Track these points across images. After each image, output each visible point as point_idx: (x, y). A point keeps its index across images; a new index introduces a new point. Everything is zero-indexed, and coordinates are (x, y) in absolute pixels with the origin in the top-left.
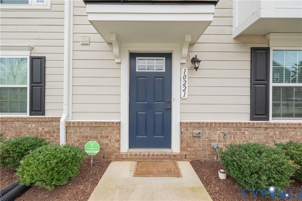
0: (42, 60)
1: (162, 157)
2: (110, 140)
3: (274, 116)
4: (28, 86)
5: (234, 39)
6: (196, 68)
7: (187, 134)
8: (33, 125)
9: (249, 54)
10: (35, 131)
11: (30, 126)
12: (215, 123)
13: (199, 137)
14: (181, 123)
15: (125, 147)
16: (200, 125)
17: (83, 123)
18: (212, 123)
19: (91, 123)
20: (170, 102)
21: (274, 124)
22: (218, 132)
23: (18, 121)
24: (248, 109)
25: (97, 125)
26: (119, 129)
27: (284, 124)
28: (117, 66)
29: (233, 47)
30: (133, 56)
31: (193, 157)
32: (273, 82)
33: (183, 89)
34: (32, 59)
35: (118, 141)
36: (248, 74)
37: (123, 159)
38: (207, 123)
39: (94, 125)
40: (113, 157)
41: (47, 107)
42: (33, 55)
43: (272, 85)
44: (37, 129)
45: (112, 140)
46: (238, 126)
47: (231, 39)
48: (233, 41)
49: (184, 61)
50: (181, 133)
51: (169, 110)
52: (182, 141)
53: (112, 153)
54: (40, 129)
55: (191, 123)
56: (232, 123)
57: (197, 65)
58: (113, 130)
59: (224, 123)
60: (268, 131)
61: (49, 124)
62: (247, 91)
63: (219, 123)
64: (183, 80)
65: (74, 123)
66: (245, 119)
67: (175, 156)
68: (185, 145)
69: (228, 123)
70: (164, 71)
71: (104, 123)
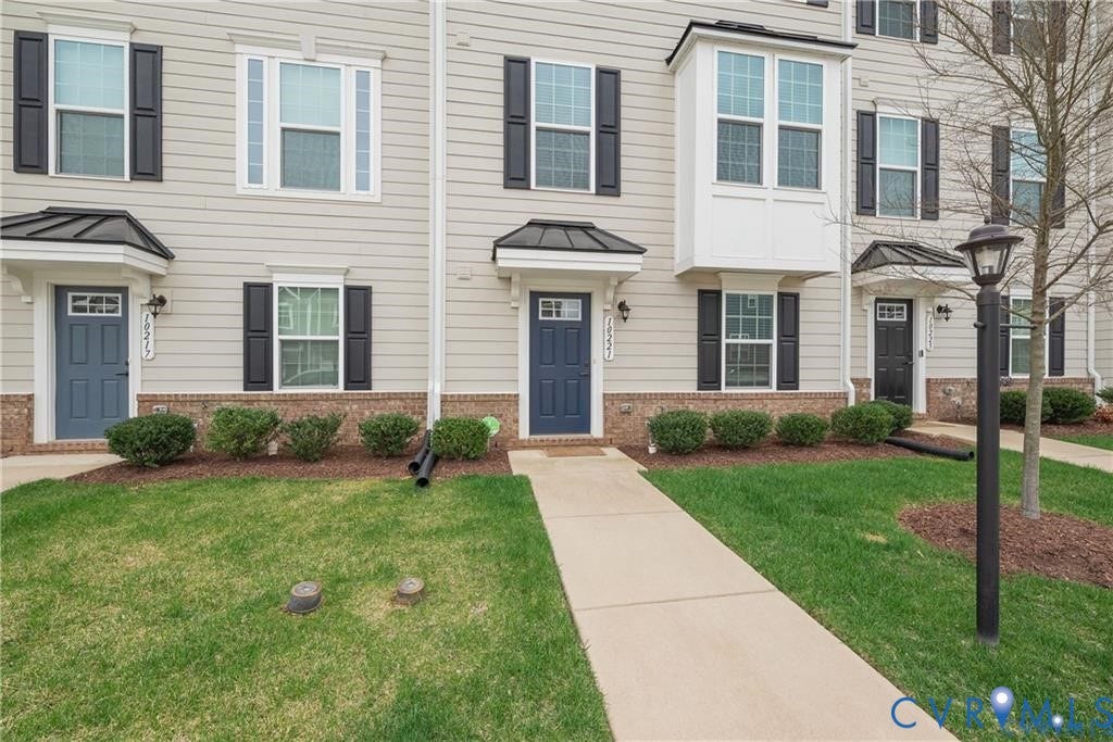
0: (366, 292)
1: (578, 443)
2: (505, 421)
3: (727, 384)
4: (341, 338)
5: (677, 276)
6: (625, 319)
7: (614, 410)
8: (355, 407)
9: (696, 299)
10: (357, 416)
11: (347, 408)
12: (650, 394)
13: (629, 413)
14: (604, 395)
15: (524, 432)
16: (630, 397)
17: (466, 396)
18: (645, 394)
19: (478, 396)
20: (588, 366)
21: (726, 395)
22: (654, 407)
23: (326, 400)
24: (694, 375)
25: (486, 399)
26: (518, 405)
27: (737, 394)
28: (513, 312)
29: (675, 289)
30: (535, 296)
31: (621, 441)
32: (727, 337)
33: (607, 346)
34: (348, 290)
35: (517, 421)
36: (694, 326)
37: (524, 447)
38: (639, 394)
39: (482, 398)
40: (510, 444)
41: (376, 374)
42: (349, 283)
43: (724, 341)
44: (362, 414)
45: (508, 421)
46: (680, 398)
47: (671, 276)
48: (674, 280)
49: (609, 307)
50: (605, 408)
51: (588, 376)
52: (606, 420)
53: (507, 440)
54: (367, 413)
55: (618, 394)
56: (673, 394)
57: (625, 315)
58: (509, 405)
59: (662, 394)
60: (718, 403)
61: (382, 404)
62: (694, 350)
63: (656, 394)
64: (607, 334)
65: (452, 396)
66: (692, 388)
67: (596, 440)
68: (610, 425)
69: (667, 394)
70: (580, 319)
71: (497, 395)
